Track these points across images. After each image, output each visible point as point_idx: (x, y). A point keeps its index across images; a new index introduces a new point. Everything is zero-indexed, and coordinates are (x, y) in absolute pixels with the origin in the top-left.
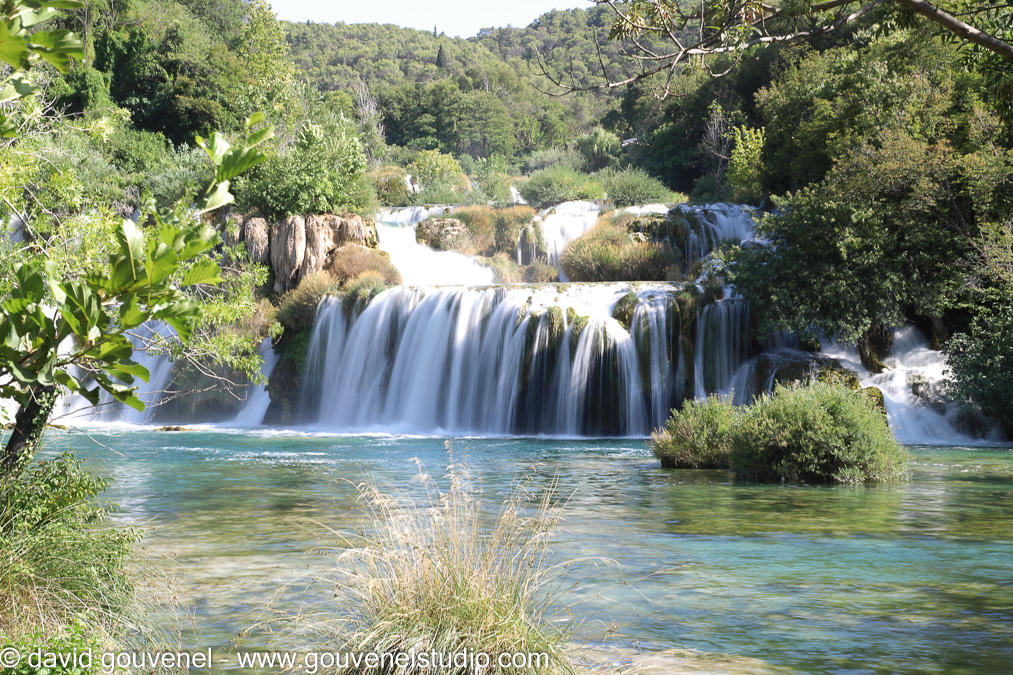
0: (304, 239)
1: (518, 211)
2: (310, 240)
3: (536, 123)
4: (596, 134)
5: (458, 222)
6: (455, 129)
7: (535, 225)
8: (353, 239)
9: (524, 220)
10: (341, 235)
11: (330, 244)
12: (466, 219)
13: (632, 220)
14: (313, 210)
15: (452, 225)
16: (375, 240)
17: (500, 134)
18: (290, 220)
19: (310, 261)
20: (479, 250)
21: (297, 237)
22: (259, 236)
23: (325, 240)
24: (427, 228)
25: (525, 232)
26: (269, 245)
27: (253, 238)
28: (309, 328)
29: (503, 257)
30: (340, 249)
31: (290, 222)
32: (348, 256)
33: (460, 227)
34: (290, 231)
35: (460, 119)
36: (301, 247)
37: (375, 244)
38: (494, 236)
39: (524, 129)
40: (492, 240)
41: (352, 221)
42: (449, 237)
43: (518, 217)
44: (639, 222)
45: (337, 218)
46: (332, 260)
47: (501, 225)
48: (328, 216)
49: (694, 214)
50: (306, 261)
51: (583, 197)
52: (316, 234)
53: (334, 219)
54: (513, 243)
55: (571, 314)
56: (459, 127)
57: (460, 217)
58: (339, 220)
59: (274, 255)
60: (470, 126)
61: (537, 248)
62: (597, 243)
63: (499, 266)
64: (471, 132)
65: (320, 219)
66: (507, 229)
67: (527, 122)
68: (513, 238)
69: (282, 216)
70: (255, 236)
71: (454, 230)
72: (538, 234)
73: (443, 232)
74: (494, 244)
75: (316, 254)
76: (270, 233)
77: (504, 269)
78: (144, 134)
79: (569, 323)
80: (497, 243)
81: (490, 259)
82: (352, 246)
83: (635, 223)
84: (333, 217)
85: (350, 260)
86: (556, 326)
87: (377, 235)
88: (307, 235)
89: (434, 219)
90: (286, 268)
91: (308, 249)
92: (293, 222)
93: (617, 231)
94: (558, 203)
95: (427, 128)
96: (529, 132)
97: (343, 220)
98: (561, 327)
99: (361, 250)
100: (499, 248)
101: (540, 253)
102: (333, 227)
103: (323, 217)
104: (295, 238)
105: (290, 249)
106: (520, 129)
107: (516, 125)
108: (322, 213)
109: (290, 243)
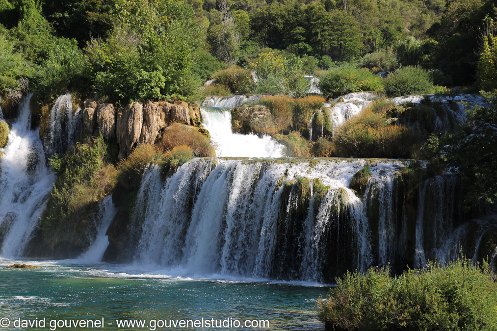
0: (141, 120)
1: (311, 100)
2: (146, 120)
3: (379, 33)
4: (408, 41)
5: (264, 107)
6: (319, 38)
7: (324, 111)
8: (179, 120)
9: (316, 106)
10: (170, 117)
11: (162, 123)
12: (270, 106)
13: (391, 108)
14: (150, 98)
15: (260, 110)
16: (199, 121)
17: (351, 41)
18: (131, 105)
19: (145, 137)
20: (280, 129)
21: (136, 118)
22: (108, 117)
23: (158, 121)
24: (241, 112)
25: (316, 116)
26: (115, 124)
27: (102, 118)
28: (137, 188)
29: (296, 135)
30: (168, 128)
31: (131, 107)
32: (173, 133)
33: (266, 112)
34: (131, 113)
35: (324, 30)
36: (139, 126)
37: (199, 124)
38: (291, 119)
39: (371, 37)
40: (290, 121)
41: (179, 106)
42: (257, 119)
43: (311, 105)
44: (396, 109)
45: (168, 103)
46: (162, 136)
47: (297, 110)
48: (161, 103)
49: (441, 103)
50: (142, 137)
51: (365, 89)
52: (151, 116)
53: (166, 105)
54: (306, 124)
55: (316, 184)
56: (322, 36)
57: (265, 104)
58: (169, 106)
59: (119, 131)
60: (330, 35)
61: (324, 128)
62: (360, 126)
63: (291, 142)
64: (331, 40)
65: (155, 105)
66: (301, 114)
67: (373, 32)
68: (306, 120)
69: (125, 102)
70: (104, 117)
71: (261, 114)
72: (326, 117)
73: (252, 115)
74: (292, 125)
75: (150, 131)
76: (116, 114)
77: (296, 144)
78: (62, 39)
79: (314, 192)
80: (294, 124)
81: (286, 136)
82: (177, 126)
83: (393, 110)
84: (165, 103)
85: (174, 137)
86: (304, 193)
87: (201, 117)
88: (144, 117)
89: (246, 105)
90: (127, 142)
91: (144, 127)
92: (133, 107)
93: (378, 117)
94: (345, 94)
95: (299, 37)
96: (374, 40)
97: (173, 105)
98: (308, 194)
99: (184, 129)
100: (295, 128)
101: (327, 133)
102: (165, 110)
103: (157, 103)
104: (134, 119)
105: (130, 127)
106: (367, 37)
107: (365, 34)
108: (157, 100)
109: (130, 122)
